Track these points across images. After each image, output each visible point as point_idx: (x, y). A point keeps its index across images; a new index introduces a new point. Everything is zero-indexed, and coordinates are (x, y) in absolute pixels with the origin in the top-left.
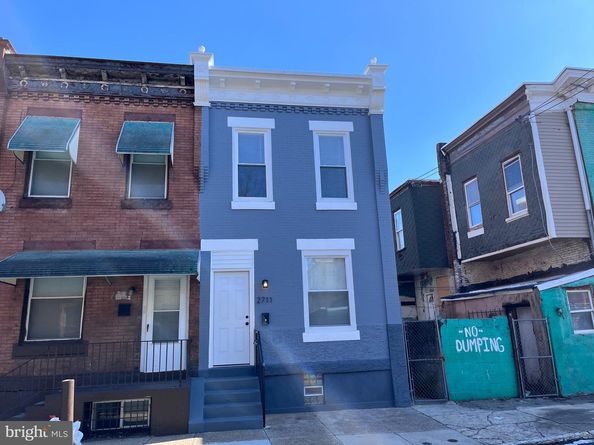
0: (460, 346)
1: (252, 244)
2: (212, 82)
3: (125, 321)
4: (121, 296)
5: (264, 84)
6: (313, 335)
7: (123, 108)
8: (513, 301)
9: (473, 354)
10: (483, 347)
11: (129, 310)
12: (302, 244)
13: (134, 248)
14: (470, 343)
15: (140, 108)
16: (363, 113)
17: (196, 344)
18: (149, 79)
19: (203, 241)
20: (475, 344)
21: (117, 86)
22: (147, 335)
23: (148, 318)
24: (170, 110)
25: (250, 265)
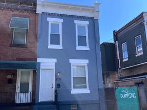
0: (122, 96)
1: (55, 60)
2: (43, 5)
3: (10, 85)
4: (9, 77)
5: (60, 7)
6: (74, 91)
7: (12, 13)
8: (138, 82)
9: (126, 98)
10: (129, 96)
11: (12, 82)
12: (71, 61)
13: (14, 60)
14: (125, 95)
15: (18, 13)
16: (92, 18)
17: (35, 93)
18: (21, 3)
19: (38, 59)
20: (127, 95)
21: (10, 5)
22: (18, 90)
23: (18, 85)
24: (28, 14)
25: (53, 67)
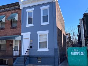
1: (30, 33)
2: (23, 4)
3: (11, 47)
4: (10, 43)
7: (11, 12)
11: (11, 45)
12: (38, 32)
13: (12, 35)
17: (20, 51)
18: (14, 6)
19: (22, 33)
21: (10, 8)
22: (14, 50)
24: (17, 11)
25: (29, 37)
